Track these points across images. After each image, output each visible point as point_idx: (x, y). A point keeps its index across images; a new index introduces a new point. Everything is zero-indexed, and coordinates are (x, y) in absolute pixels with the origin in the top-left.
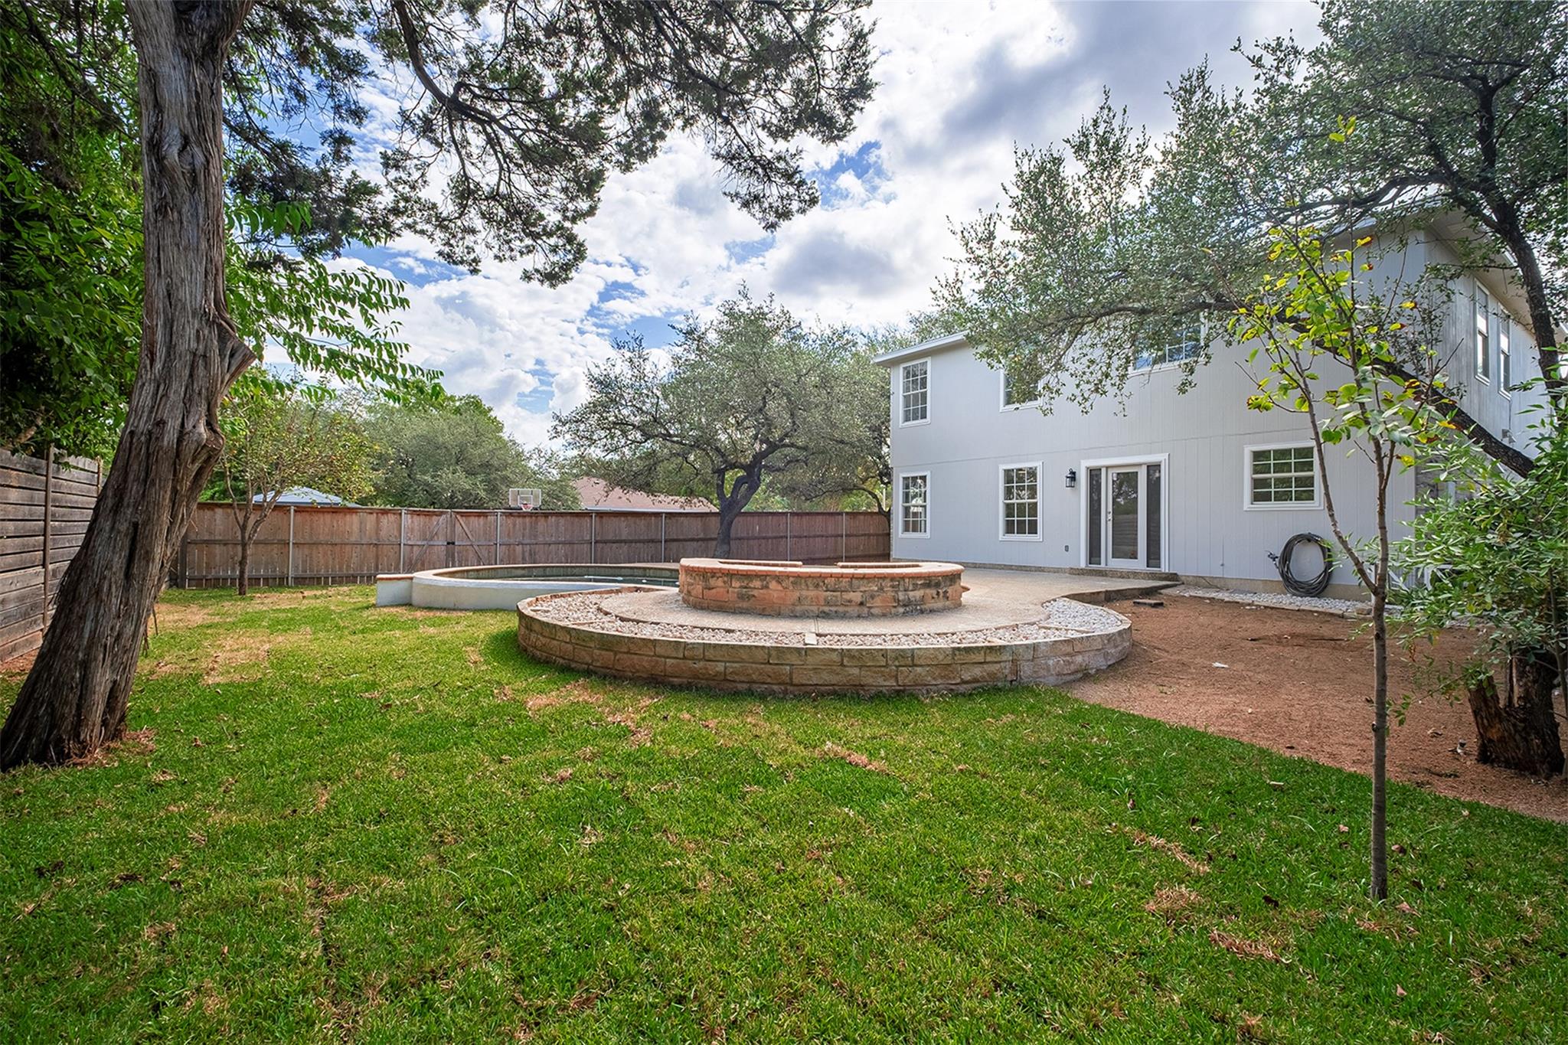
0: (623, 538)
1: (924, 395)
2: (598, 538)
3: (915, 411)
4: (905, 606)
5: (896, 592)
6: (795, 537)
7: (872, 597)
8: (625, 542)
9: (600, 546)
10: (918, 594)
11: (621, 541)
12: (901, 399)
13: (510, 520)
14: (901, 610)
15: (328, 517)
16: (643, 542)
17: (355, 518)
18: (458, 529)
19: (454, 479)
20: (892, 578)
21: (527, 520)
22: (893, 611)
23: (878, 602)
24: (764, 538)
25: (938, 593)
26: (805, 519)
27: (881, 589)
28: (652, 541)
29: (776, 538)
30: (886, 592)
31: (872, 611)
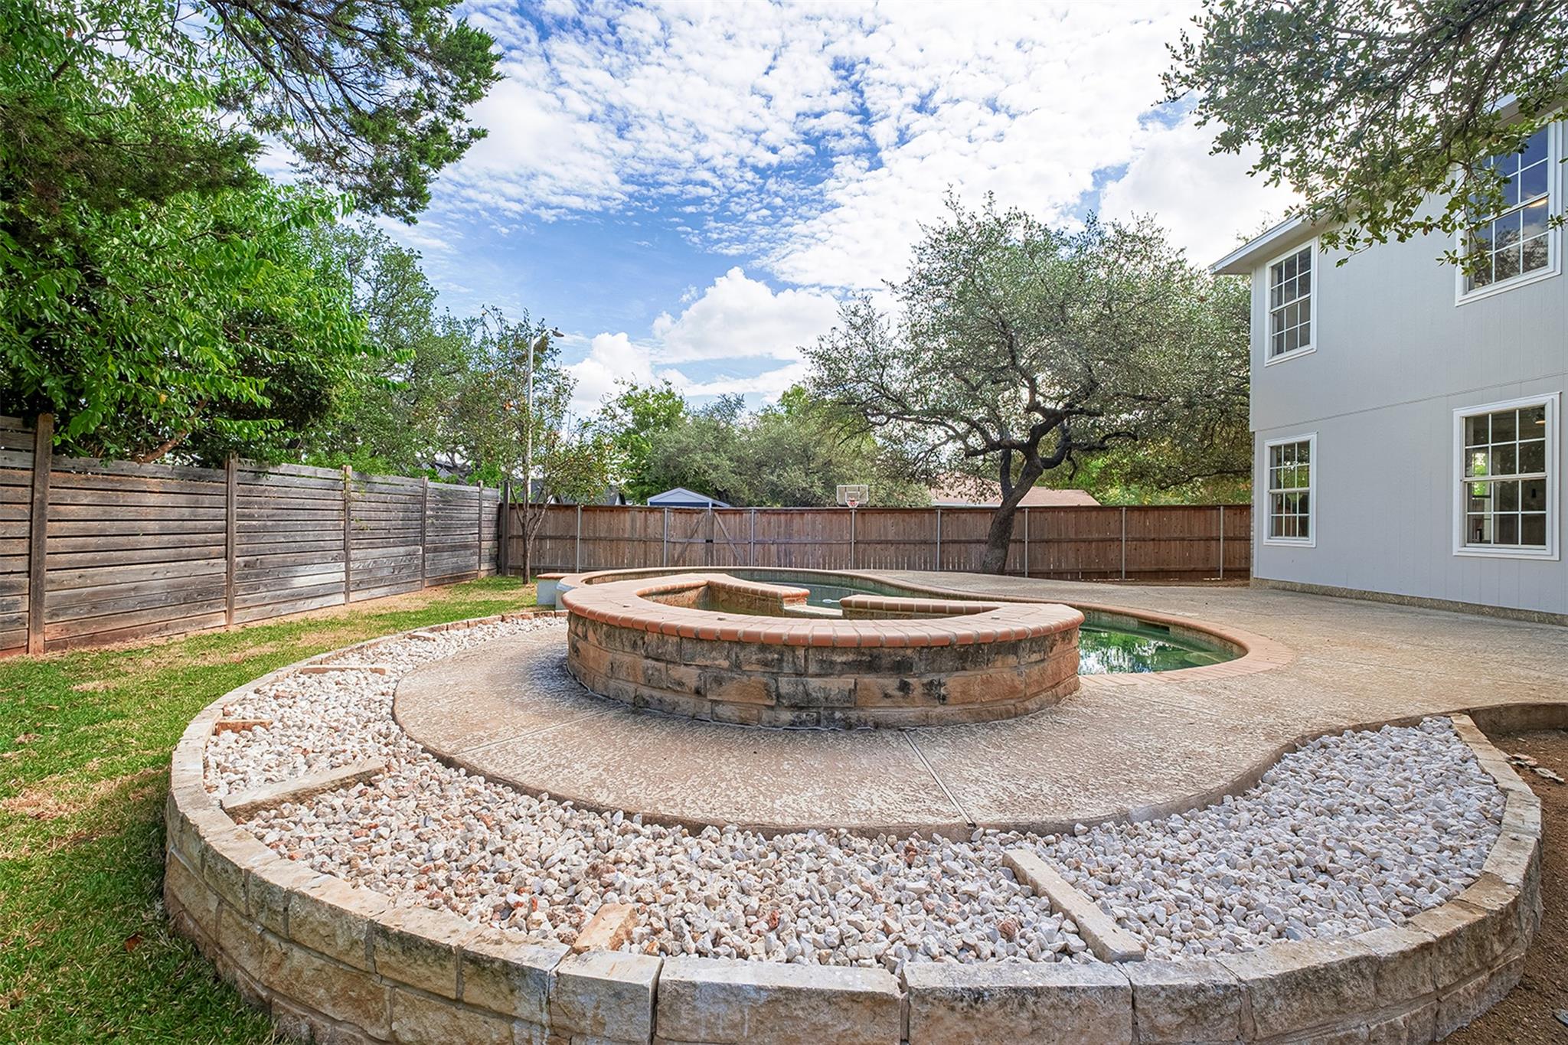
0: (890, 538)
1: (1306, 304)
2: (860, 538)
3: (1292, 334)
4: (794, 707)
5: (775, 676)
6: (1134, 540)
7: (719, 681)
8: (891, 543)
9: (861, 547)
10: (838, 685)
11: (887, 542)
12: (1267, 317)
13: (765, 518)
14: (787, 716)
15: (607, 514)
16: (914, 543)
17: (628, 516)
18: (716, 527)
19: (795, 477)
20: (766, 644)
21: (783, 517)
22: (766, 715)
23: (730, 691)
24: (1084, 541)
25: (904, 687)
26: (1153, 516)
27: (737, 666)
28: (925, 542)
29: (1103, 540)
30: (749, 674)
31: (719, 709)
